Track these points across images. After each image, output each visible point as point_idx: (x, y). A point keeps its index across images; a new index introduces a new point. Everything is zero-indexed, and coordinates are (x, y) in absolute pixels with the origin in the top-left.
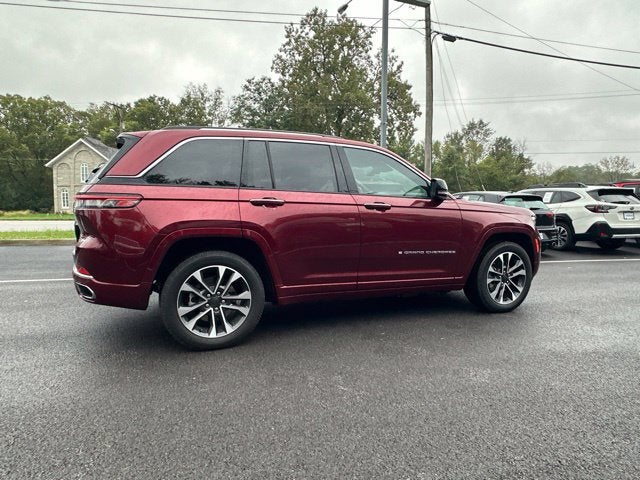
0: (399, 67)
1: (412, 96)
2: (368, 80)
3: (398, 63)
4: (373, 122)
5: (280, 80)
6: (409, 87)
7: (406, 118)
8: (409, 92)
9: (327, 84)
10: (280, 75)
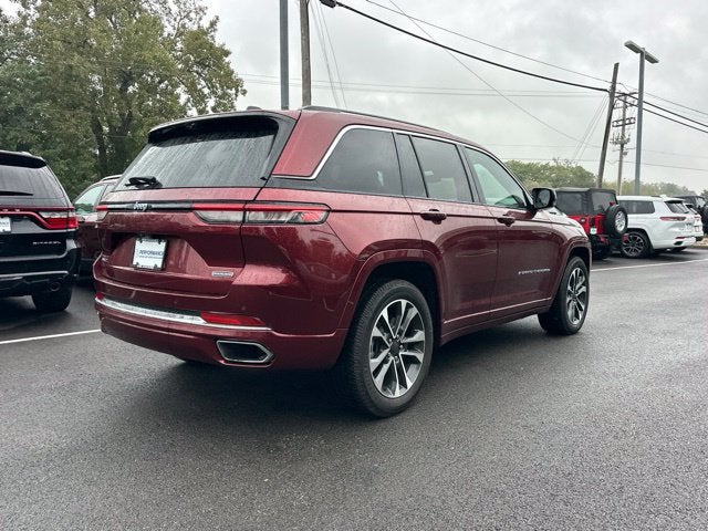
0: (213, 24)
1: (231, 66)
2: (165, 34)
3: (212, 18)
4: (178, 97)
5: (19, 14)
6: (227, 53)
7: (225, 95)
8: (227, 60)
9: (105, 31)
10: (18, 6)
